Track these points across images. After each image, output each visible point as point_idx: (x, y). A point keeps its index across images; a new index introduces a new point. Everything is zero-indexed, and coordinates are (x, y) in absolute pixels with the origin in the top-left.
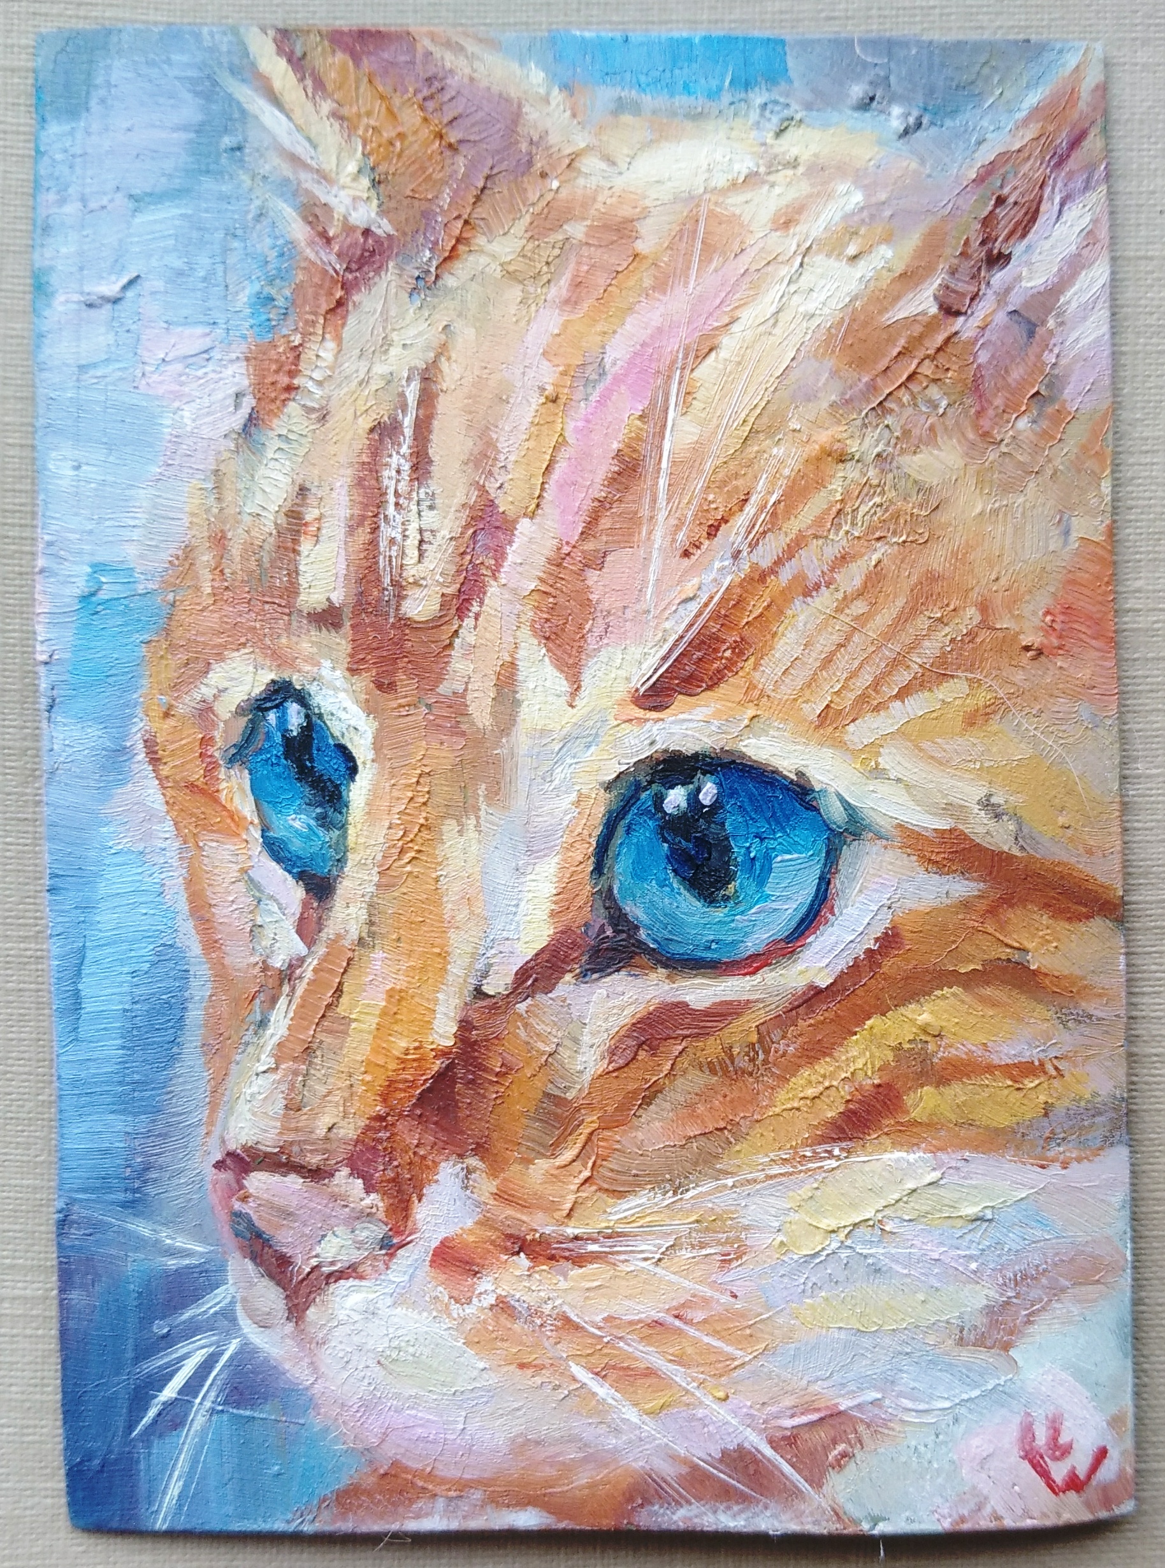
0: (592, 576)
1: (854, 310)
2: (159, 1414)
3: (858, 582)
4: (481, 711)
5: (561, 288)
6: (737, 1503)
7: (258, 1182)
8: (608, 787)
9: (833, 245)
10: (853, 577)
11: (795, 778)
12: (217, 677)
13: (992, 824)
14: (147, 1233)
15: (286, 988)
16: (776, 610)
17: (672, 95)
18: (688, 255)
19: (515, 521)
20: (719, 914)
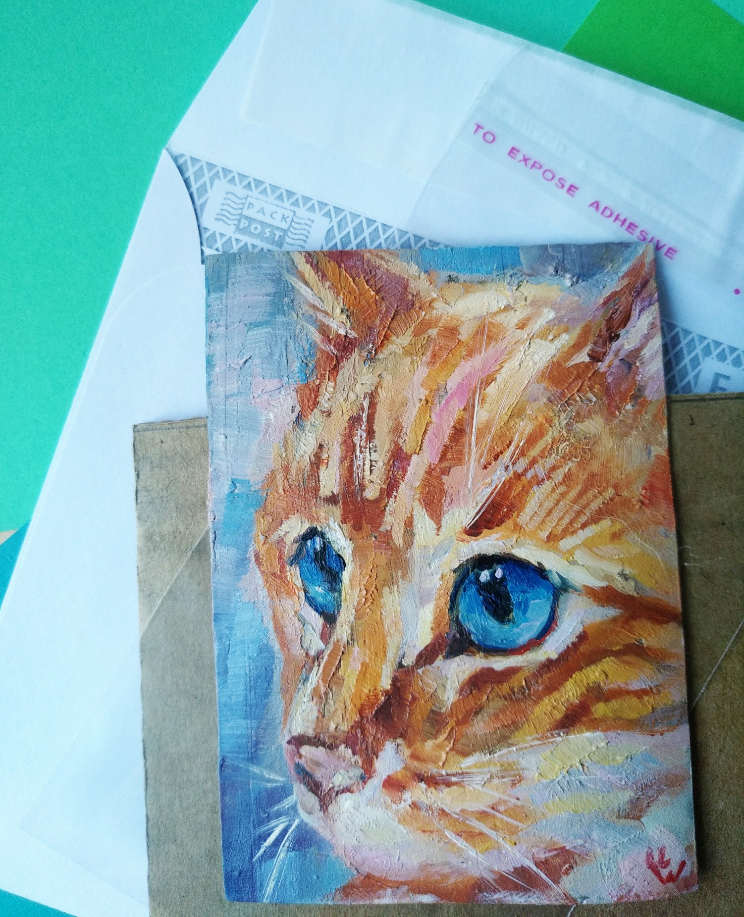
0: (445, 478)
1: (553, 361)
2: (265, 851)
3: (560, 478)
4: (398, 538)
5: (427, 357)
6: (522, 892)
7: (305, 750)
8: (455, 571)
9: (543, 335)
10: (559, 475)
11: (537, 565)
12: (285, 527)
13: (624, 583)
14: (258, 772)
15: (316, 664)
16: (526, 491)
17: (472, 273)
18: (481, 341)
19: (411, 456)
20: (506, 627)
